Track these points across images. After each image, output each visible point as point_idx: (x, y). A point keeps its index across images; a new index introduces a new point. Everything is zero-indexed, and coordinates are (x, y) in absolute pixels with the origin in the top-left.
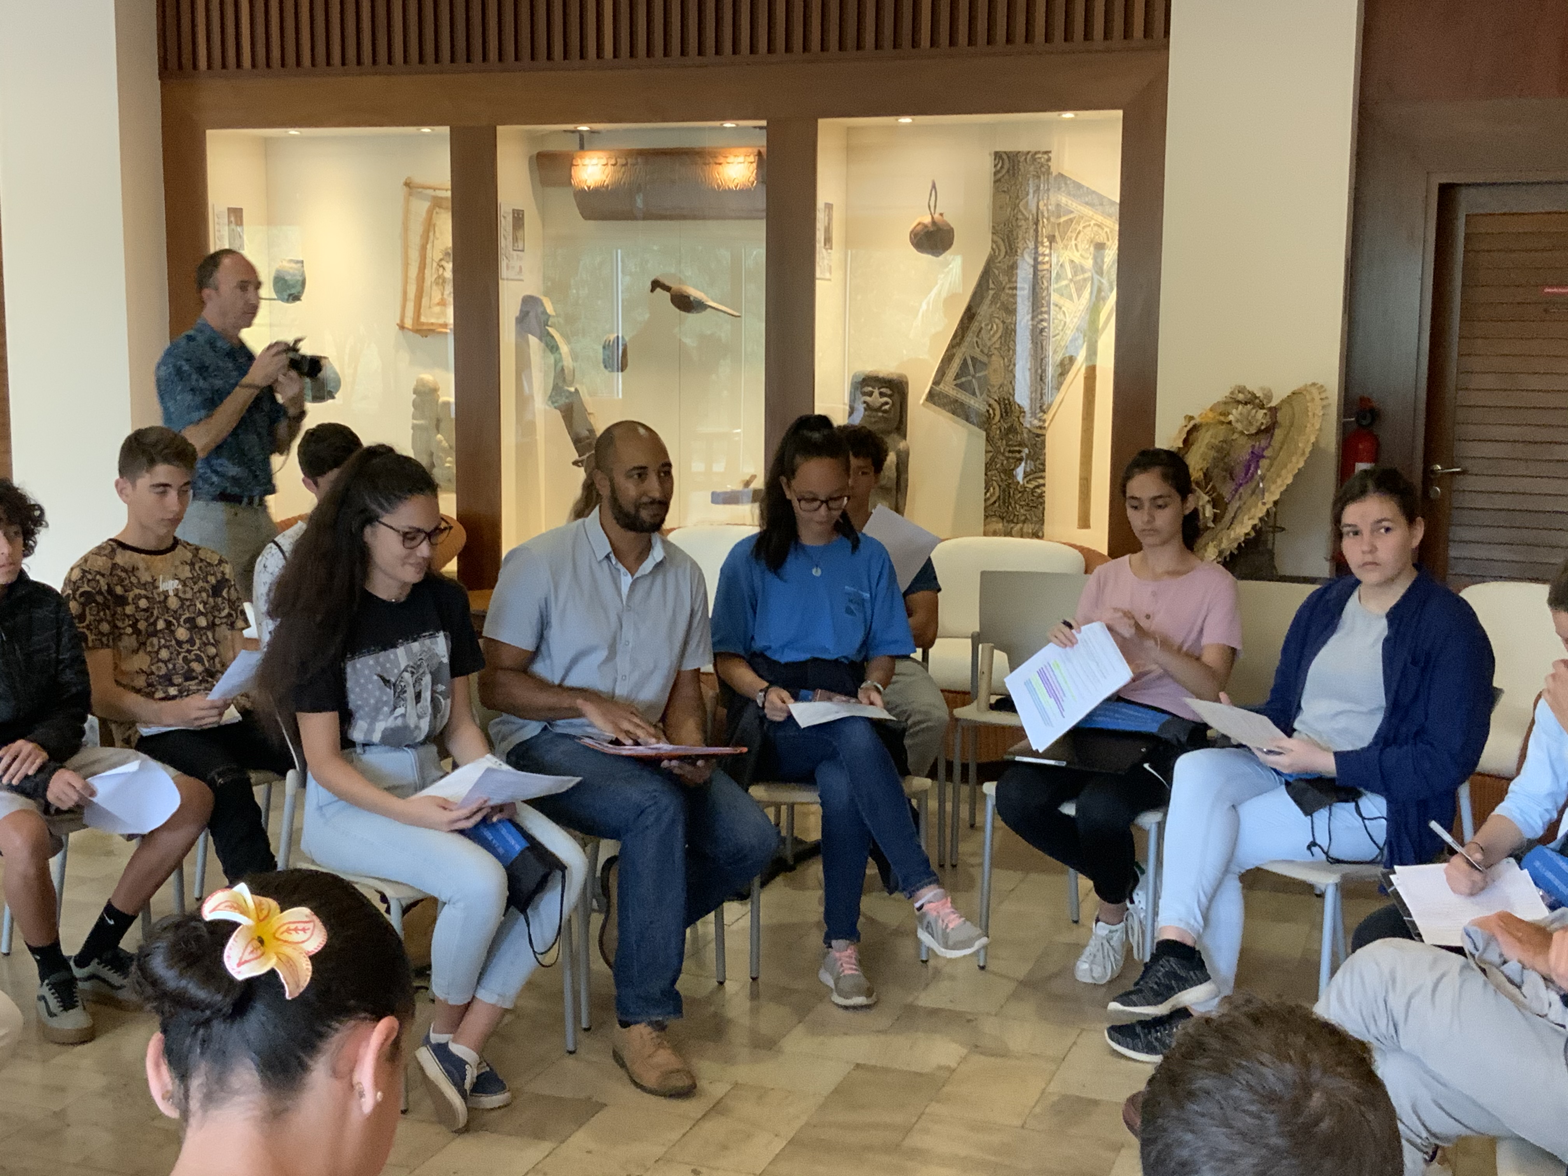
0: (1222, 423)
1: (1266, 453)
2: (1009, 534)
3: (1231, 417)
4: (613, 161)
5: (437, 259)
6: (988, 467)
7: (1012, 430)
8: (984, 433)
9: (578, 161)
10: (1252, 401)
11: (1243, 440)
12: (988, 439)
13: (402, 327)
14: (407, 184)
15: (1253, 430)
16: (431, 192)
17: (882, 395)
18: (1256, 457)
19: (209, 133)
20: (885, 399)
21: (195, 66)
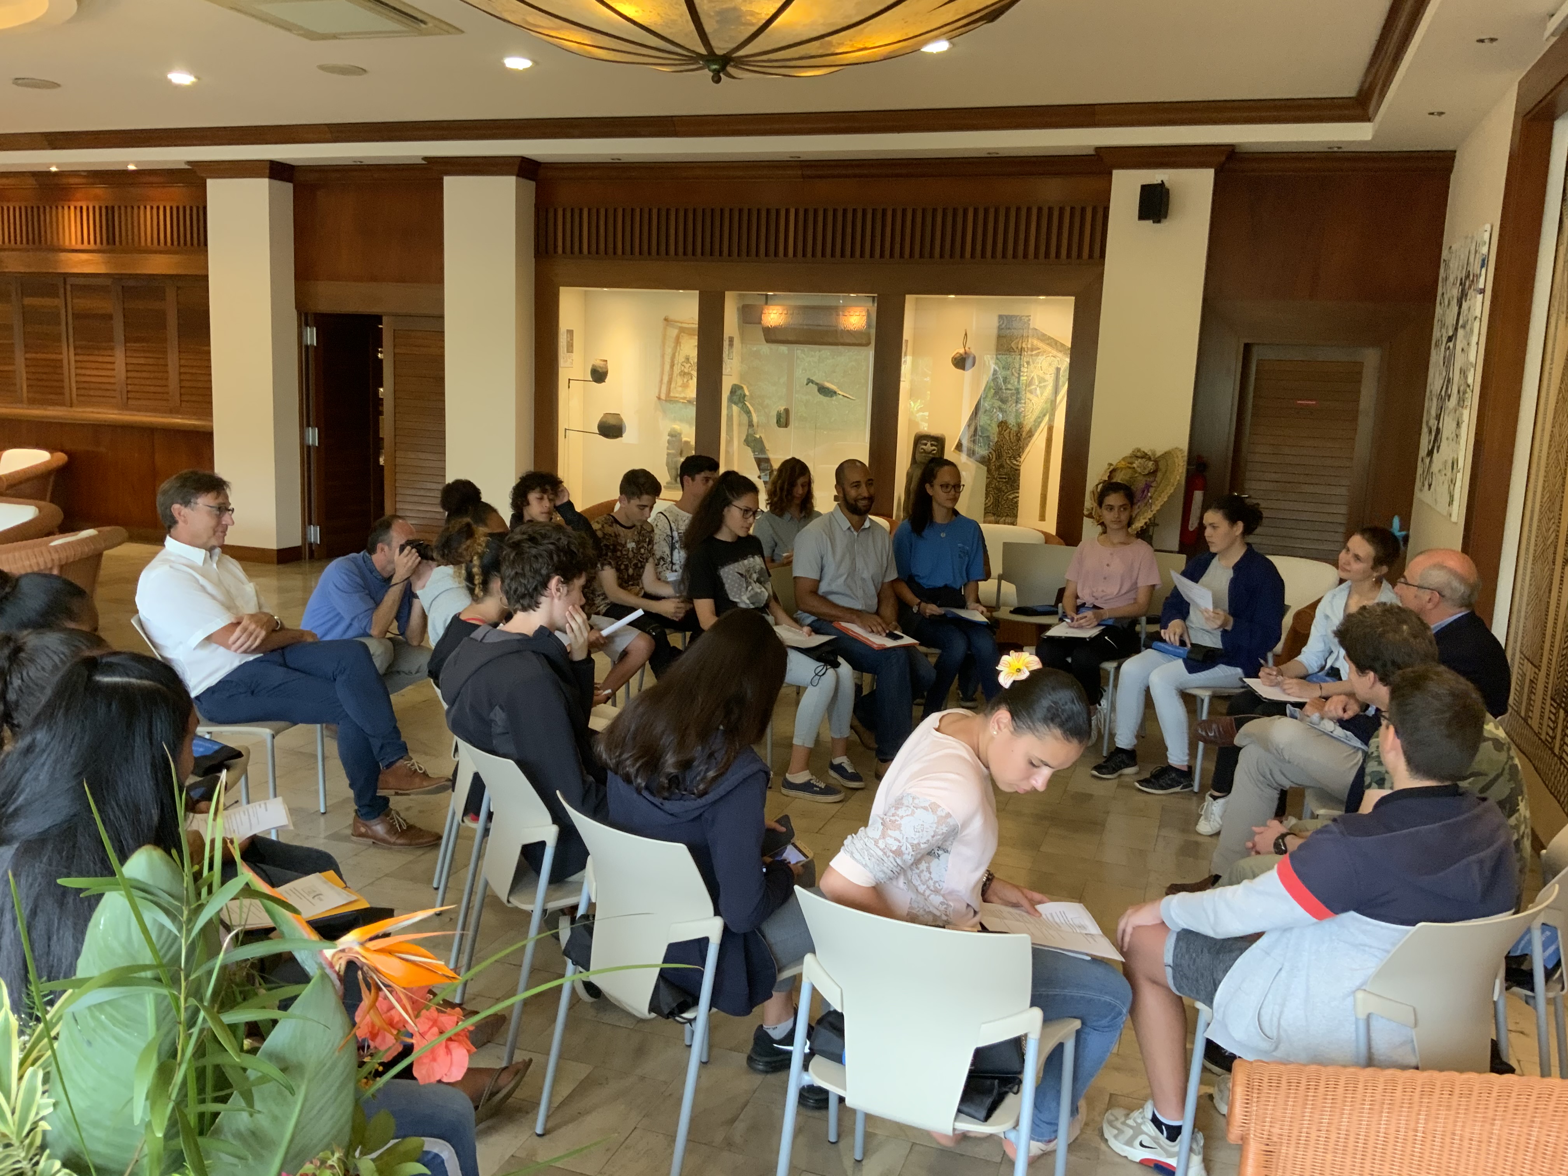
0: (1130, 468)
1: (1154, 484)
2: (997, 523)
3: (1135, 465)
4: (785, 312)
5: (680, 361)
6: (987, 486)
7: (1001, 466)
8: (986, 468)
9: (766, 311)
10: (1145, 456)
11: (1141, 478)
12: (989, 471)
13: (659, 398)
14: (666, 320)
15: (1146, 472)
16: (680, 325)
17: (932, 445)
18: (1148, 487)
19: (561, 289)
20: (934, 448)
21: (555, 252)
